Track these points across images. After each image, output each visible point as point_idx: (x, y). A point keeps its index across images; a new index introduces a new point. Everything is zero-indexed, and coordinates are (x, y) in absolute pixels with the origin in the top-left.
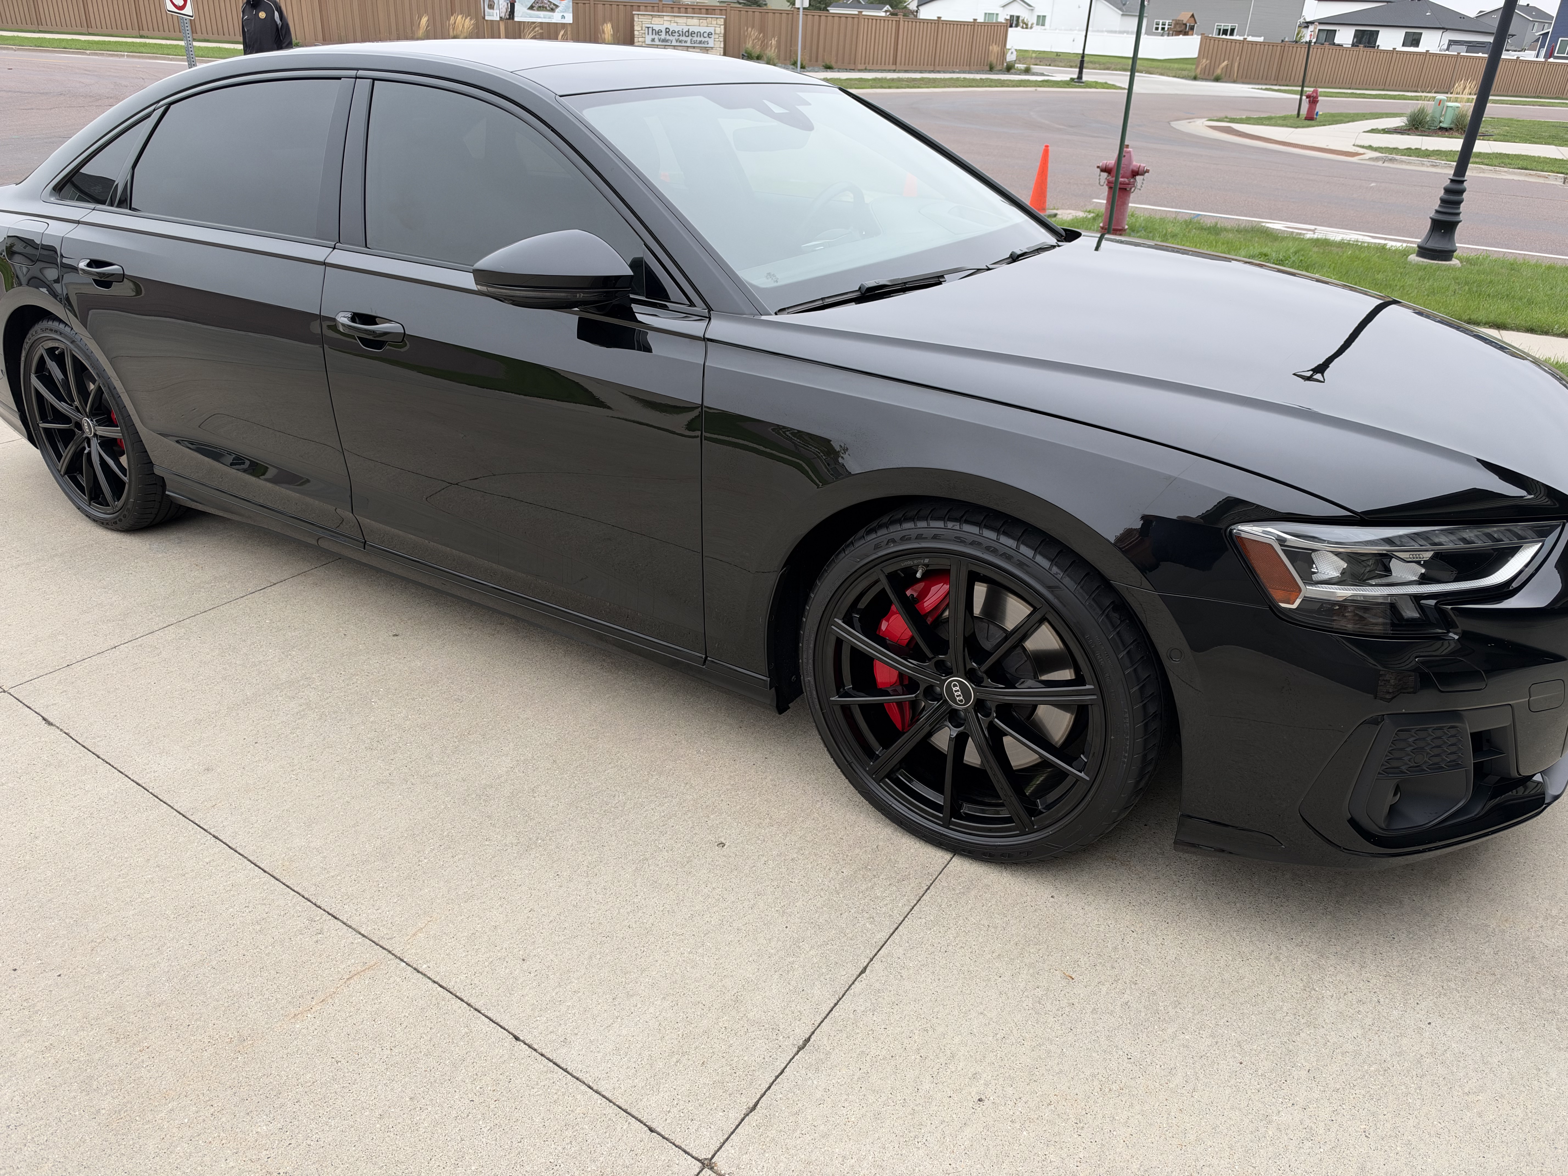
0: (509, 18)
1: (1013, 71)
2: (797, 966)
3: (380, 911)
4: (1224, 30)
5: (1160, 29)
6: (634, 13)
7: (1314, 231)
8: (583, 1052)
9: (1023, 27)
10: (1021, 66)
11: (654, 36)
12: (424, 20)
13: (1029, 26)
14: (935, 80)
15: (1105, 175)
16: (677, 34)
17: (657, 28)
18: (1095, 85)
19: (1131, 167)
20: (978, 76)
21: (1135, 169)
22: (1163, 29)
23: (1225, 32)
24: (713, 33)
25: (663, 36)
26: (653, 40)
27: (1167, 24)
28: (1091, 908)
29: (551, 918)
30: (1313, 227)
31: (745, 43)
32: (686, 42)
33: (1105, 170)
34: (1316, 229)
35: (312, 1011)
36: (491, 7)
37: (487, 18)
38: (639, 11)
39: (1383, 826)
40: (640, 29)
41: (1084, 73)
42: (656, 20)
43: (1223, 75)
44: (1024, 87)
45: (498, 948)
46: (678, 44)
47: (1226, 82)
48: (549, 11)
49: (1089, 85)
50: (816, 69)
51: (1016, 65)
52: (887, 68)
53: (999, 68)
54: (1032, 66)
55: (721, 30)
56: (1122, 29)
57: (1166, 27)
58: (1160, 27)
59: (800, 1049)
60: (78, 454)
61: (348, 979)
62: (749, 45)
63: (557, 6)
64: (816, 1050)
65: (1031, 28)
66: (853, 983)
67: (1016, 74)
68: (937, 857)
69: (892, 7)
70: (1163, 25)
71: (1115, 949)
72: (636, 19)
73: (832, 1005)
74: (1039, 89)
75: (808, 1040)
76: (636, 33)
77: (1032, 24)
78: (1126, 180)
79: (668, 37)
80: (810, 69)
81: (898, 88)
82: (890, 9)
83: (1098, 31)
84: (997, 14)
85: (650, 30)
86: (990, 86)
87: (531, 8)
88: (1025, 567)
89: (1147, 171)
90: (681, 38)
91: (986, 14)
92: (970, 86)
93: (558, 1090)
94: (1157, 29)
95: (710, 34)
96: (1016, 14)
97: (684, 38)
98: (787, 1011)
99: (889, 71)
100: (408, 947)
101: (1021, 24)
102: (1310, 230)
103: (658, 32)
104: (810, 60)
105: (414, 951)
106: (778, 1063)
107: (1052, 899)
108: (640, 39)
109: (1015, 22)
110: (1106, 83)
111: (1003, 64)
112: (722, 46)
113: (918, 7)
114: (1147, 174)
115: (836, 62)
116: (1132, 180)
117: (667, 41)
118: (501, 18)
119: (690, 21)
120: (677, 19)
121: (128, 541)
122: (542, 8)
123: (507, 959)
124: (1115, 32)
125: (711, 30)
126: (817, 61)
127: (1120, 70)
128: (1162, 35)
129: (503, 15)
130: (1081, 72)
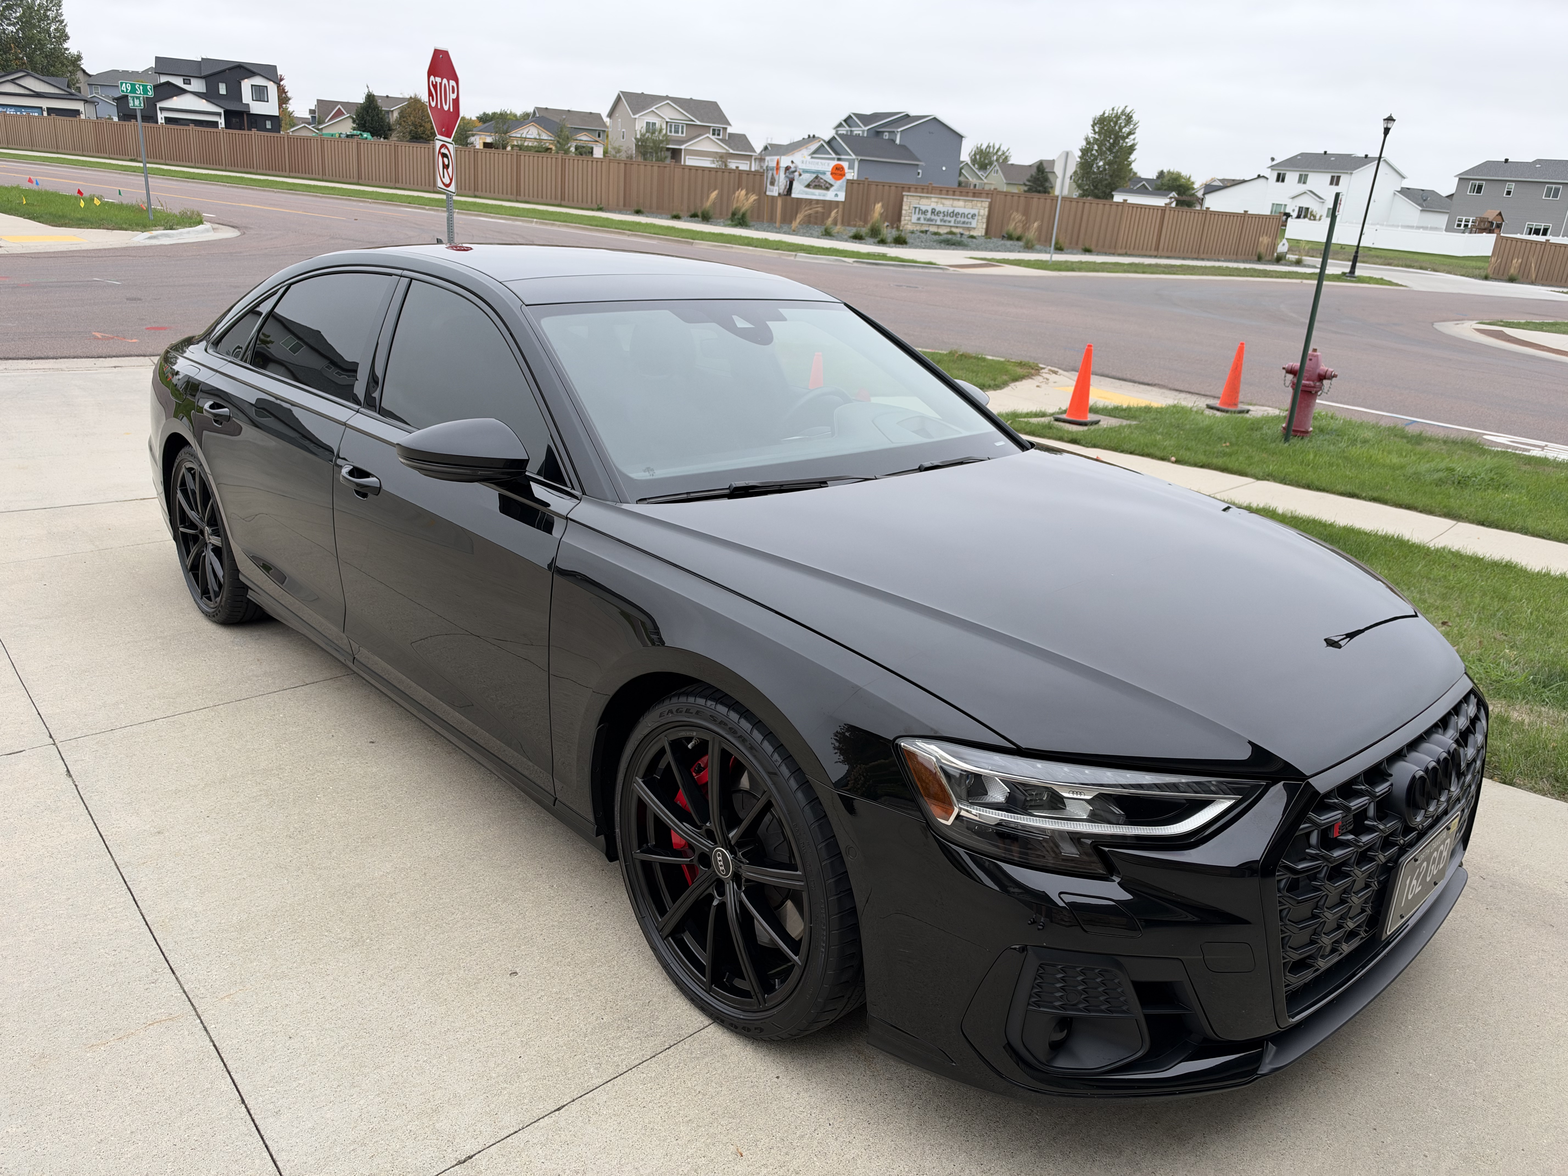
0: (787, 195)
1: (1283, 262)
2: (505, 1092)
3: (209, 974)
4: (1535, 229)
5: (1462, 226)
6: (904, 193)
7: (1543, 448)
8: (285, 1125)
9: (1310, 219)
10: (1292, 257)
11: (920, 216)
12: (714, 195)
13: (1318, 217)
14: (1194, 267)
15: (1290, 377)
16: (942, 215)
17: (923, 208)
18: (1370, 280)
19: (1318, 371)
20: (1242, 266)
21: (1322, 373)
22: (1466, 226)
23: (1537, 232)
24: (977, 214)
25: (929, 215)
26: (919, 219)
27: (1471, 221)
28: (806, 1095)
29: (334, 1008)
30: (1543, 443)
31: (1008, 225)
32: (950, 222)
33: (1290, 371)
34: (1546, 446)
35: (107, 1045)
36: (772, 183)
37: (768, 193)
38: (909, 191)
39: (1044, 1061)
40: (907, 208)
41: (1357, 267)
42: (924, 201)
43: (1520, 277)
44: (1289, 278)
45: (277, 1023)
46: (942, 223)
47: (1522, 283)
48: (824, 189)
49: (1361, 280)
50: (1075, 251)
51: (1288, 256)
52: (1148, 253)
53: (1268, 258)
54: (1304, 258)
55: (984, 212)
56: (1421, 225)
57: (1470, 224)
58: (1463, 223)
59: (460, 1163)
60: (198, 555)
61: (149, 1025)
62: (1011, 227)
63: (832, 185)
64: (472, 1168)
65: (1320, 219)
66: (543, 1117)
67: (1285, 265)
68: (698, 1019)
69: (1178, 194)
70: (1466, 221)
71: (802, 1137)
72: (905, 199)
73: (512, 1132)
74: (1305, 281)
75: (470, 1157)
76: (904, 212)
77: (1321, 216)
78: (1311, 383)
79: (933, 217)
80: (1069, 251)
81: (1152, 273)
82: (1176, 196)
83: (1393, 226)
84: (1286, 205)
85: (917, 210)
86: (1252, 276)
87: (808, 186)
88: (754, 751)
89: (1335, 376)
90: (945, 218)
91: (1273, 204)
92: (1230, 275)
93: (245, 1152)
94: (1459, 225)
95: (973, 216)
96: (1305, 205)
97: (948, 218)
98: (471, 1129)
99: (1150, 256)
100: (211, 1008)
101: (1309, 216)
102: (1539, 446)
103: (925, 212)
104: (1070, 243)
105: (213, 1012)
106: (433, 1171)
107: (776, 1080)
108: (907, 218)
109: (1303, 214)
110: (1382, 279)
111: (1273, 254)
112: (984, 226)
113: (1204, 195)
114: (1334, 379)
115: (1097, 245)
116: (1318, 384)
117: (932, 220)
118: (779, 194)
119: (956, 203)
120: (944, 201)
121: (220, 632)
122: (818, 187)
123: (278, 1034)
124: (1412, 227)
125: (975, 211)
126: (1077, 244)
127: (1402, 266)
128: (1464, 232)
129: (781, 191)
130: (1353, 267)
